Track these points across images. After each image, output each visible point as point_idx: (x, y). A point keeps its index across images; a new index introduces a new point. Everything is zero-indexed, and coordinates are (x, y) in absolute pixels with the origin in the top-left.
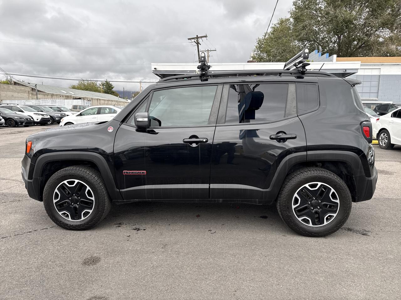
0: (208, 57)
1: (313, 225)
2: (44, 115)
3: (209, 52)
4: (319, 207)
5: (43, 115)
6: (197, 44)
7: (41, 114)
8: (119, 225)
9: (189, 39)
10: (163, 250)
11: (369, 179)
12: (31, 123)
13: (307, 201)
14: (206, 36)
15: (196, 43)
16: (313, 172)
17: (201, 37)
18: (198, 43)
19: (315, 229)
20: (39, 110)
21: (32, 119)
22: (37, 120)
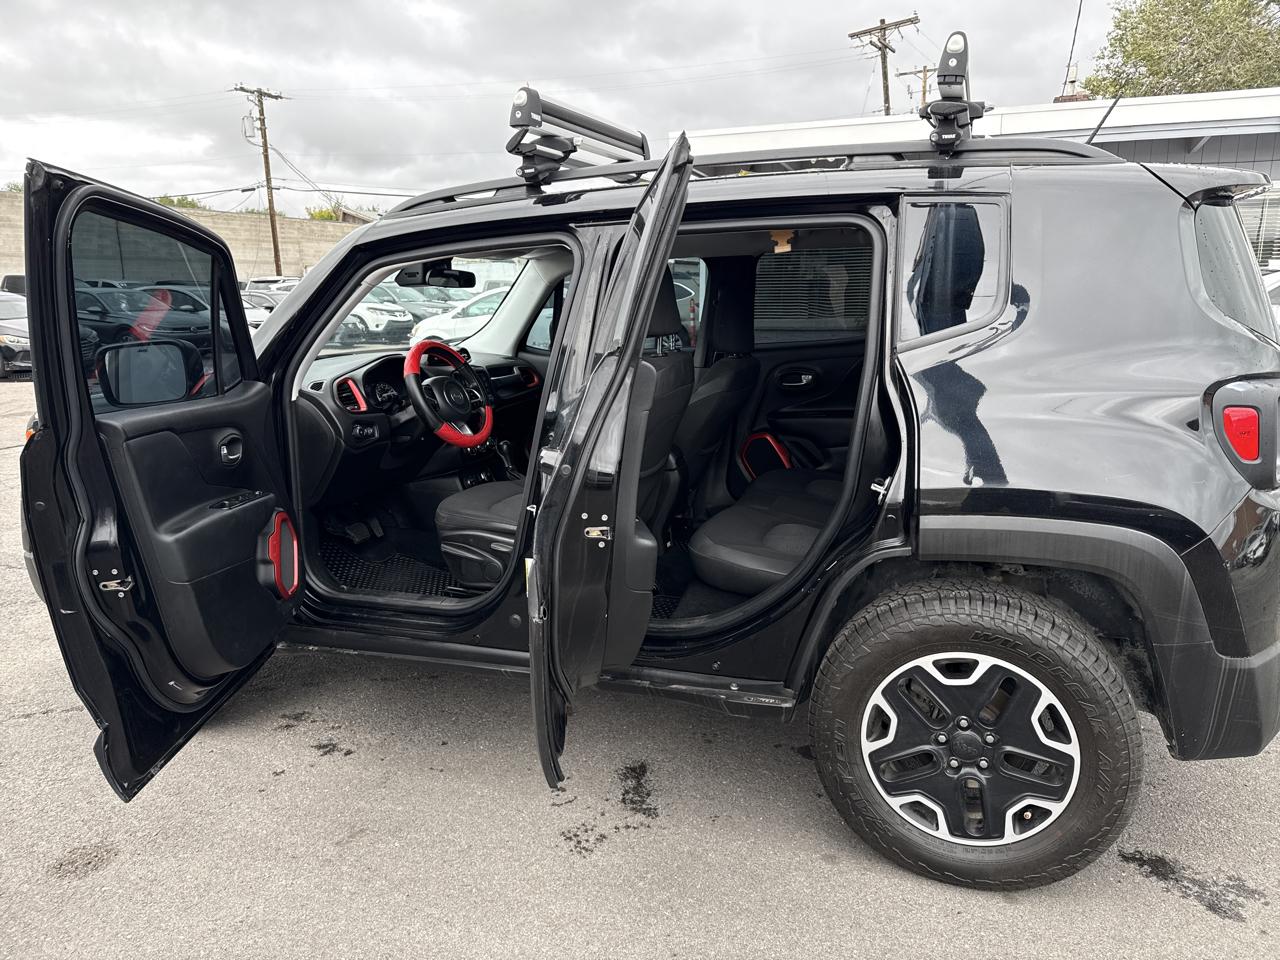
0: (924, 94)
1: (952, 833)
2: (396, 314)
3: (929, 74)
4: (984, 764)
5: (391, 312)
6: (880, 49)
7: (388, 311)
8: (292, 722)
9: (852, 36)
10: (331, 851)
11: (1242, 663)
12: (358, 336)
13: (930, 731)
14: (914, 21)
15: (876, 46)
16: (953, 609)
17: (897, 25)
18: (884, 48)
19: (960, 855)
20: (386, 298)
21: (360, 326)
22: (377, 326)
